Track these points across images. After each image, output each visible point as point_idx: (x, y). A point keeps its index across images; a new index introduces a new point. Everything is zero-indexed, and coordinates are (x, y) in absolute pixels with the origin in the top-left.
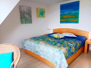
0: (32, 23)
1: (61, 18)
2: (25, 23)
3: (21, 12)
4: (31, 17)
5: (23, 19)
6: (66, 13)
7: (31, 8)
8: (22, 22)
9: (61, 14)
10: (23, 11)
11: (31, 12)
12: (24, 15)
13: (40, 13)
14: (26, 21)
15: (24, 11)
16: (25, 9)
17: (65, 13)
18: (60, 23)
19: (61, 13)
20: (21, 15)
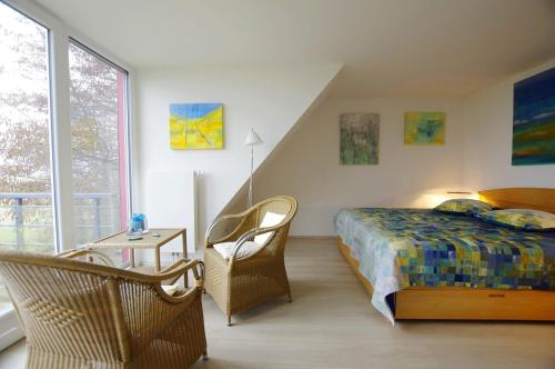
0: (376, 163)
1: (517, 142)
2: (354, 163)
3: (342, 131)
4: (375, 144)
5: (346, 152)
6: (543, 115)
7: (377, 116)
8: (344, 160)
9: (517, 122)
10: (349, 127)
11: (378, 129)
12: (352, 140)
13: (420, 130)
14: (355, 155)
15: (352, 129)
16: (356, 123)
17: (536, 117)
18: (513, 164)
19: (515, 119)
20: (342, 140)
